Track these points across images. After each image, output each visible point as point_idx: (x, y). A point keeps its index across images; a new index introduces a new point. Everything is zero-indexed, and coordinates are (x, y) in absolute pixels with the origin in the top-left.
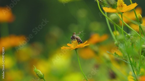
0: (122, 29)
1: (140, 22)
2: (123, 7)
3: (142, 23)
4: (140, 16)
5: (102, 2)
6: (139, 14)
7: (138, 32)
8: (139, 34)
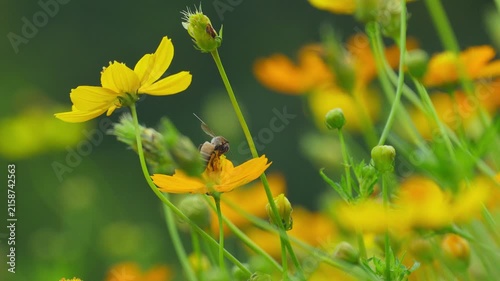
0: (221, 245)
1: (283, 221)
2: (222, 173)
3: (291, 226)
4: (283, 203)
5: (155, 151)
6: (282, 195)
7: (279, 260)
8: (281, 264)
